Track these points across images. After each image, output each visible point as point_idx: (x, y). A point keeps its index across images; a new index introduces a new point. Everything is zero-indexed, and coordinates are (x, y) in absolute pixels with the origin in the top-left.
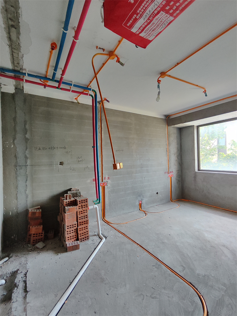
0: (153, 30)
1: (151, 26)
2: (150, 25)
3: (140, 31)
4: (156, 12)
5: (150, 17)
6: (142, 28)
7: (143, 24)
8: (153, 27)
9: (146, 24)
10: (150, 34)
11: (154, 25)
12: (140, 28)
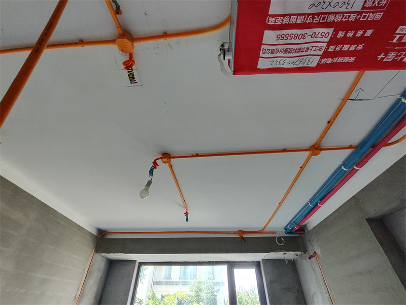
0: (286, 51)
1: (296, 37)
2: (299, 32)
3: (279, 21)
4: (331, 18)
5: (318, 14)
6: (286, 21)
7: (298, 15)
8: (297, 41)
9: (300, 20)
10: (277, 51)
11: (302, 41)
12: (284, 16)
